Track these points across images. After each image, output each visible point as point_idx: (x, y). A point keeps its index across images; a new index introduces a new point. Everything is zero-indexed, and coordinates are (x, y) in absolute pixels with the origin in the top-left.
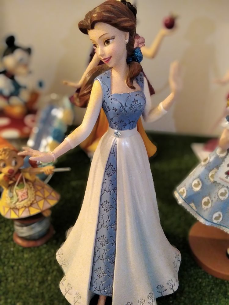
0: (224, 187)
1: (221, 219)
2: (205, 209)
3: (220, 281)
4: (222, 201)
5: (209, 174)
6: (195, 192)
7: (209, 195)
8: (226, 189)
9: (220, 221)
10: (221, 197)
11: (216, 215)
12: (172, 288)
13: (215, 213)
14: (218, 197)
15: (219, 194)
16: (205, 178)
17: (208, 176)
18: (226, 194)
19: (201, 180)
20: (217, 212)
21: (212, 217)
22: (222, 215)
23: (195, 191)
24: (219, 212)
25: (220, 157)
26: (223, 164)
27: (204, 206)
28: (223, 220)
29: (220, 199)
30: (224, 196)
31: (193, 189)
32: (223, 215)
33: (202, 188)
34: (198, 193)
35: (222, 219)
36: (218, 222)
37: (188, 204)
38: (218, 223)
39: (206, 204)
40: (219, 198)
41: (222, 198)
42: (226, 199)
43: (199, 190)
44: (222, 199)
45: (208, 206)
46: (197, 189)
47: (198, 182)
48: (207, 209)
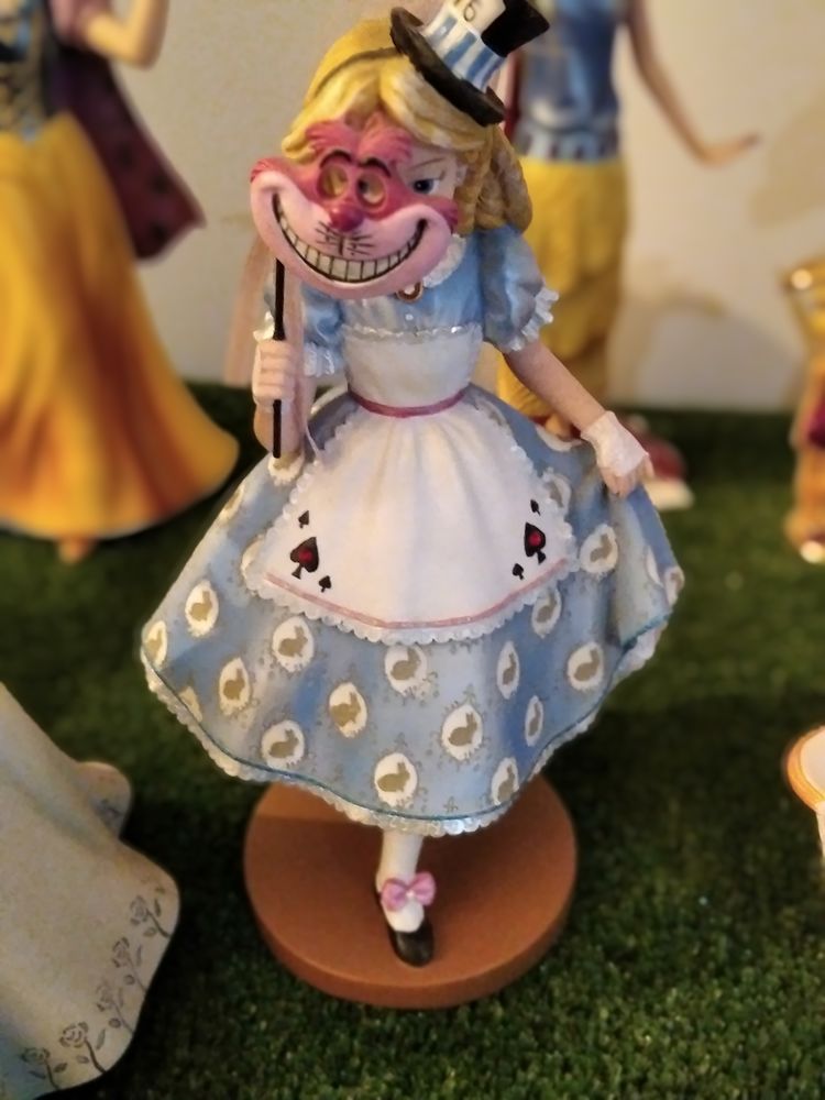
0: (293, 615)
1: (299, 752)
2: (229, 712)
3: (335, 1005)
4: (290, 675)
5: (240, 562)
6: (196, 639)
7: (241, 651)
8: (299, 622)
9: (298, 762)
10: (284, 660)
11: (275, 735)
12: (89, 1057)
13: (267, 727)
14: (275, 658)
15: (276, 645)
16: (230, 580)
17: (239, 572)
18: (301, 647)
19: (214, 586)
20: (275, 722)
21: (259, 747)
22: (299, 735)
23: (197, 635)
24: (289, 725)
25: (277, 483)
26: (286, 516)
27: (224, 700)
28: (310, 756)
29: (283, 669)
30: (296, 656)
31: (189, 626)
32: (305, 736)
33: (219, 621)
34: (206, 643)
35: (306, 752)
36: (288, 765)
37: (175, 693)
38: (290, 771)
39: (233, 689)
40: (275, 663)
41: (289, 663)
42: (304, 665)
43: (211, 629)
44: (291, 669)
45: (238, 698)
46: (202, 627)
47: (206, 594)
48: (236, 714)
